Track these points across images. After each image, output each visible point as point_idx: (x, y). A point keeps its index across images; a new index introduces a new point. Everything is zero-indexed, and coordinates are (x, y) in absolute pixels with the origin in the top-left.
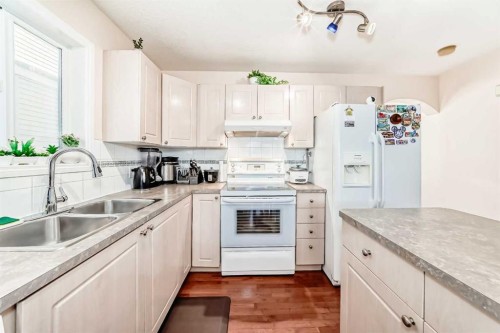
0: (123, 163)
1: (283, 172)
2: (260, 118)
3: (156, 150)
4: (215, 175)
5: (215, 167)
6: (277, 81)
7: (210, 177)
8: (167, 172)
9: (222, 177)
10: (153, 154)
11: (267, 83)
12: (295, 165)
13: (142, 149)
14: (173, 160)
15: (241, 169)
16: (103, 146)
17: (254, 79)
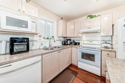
0: (60, 40)
1: (100, 44)
2: (90, 28)
3: (66, 38)
4: (79, 43)
5: (79, 42)
6: (96, 16)
7: (77, 44)
8: (69, 42)
9: (81, 44)
10: (66, 39)
11: (93, 18)
12: (104, 42)
13: (64, 38)
14: (70, 40)
15: (85, 42)
16: (57, 37)
17: (89, 17)
